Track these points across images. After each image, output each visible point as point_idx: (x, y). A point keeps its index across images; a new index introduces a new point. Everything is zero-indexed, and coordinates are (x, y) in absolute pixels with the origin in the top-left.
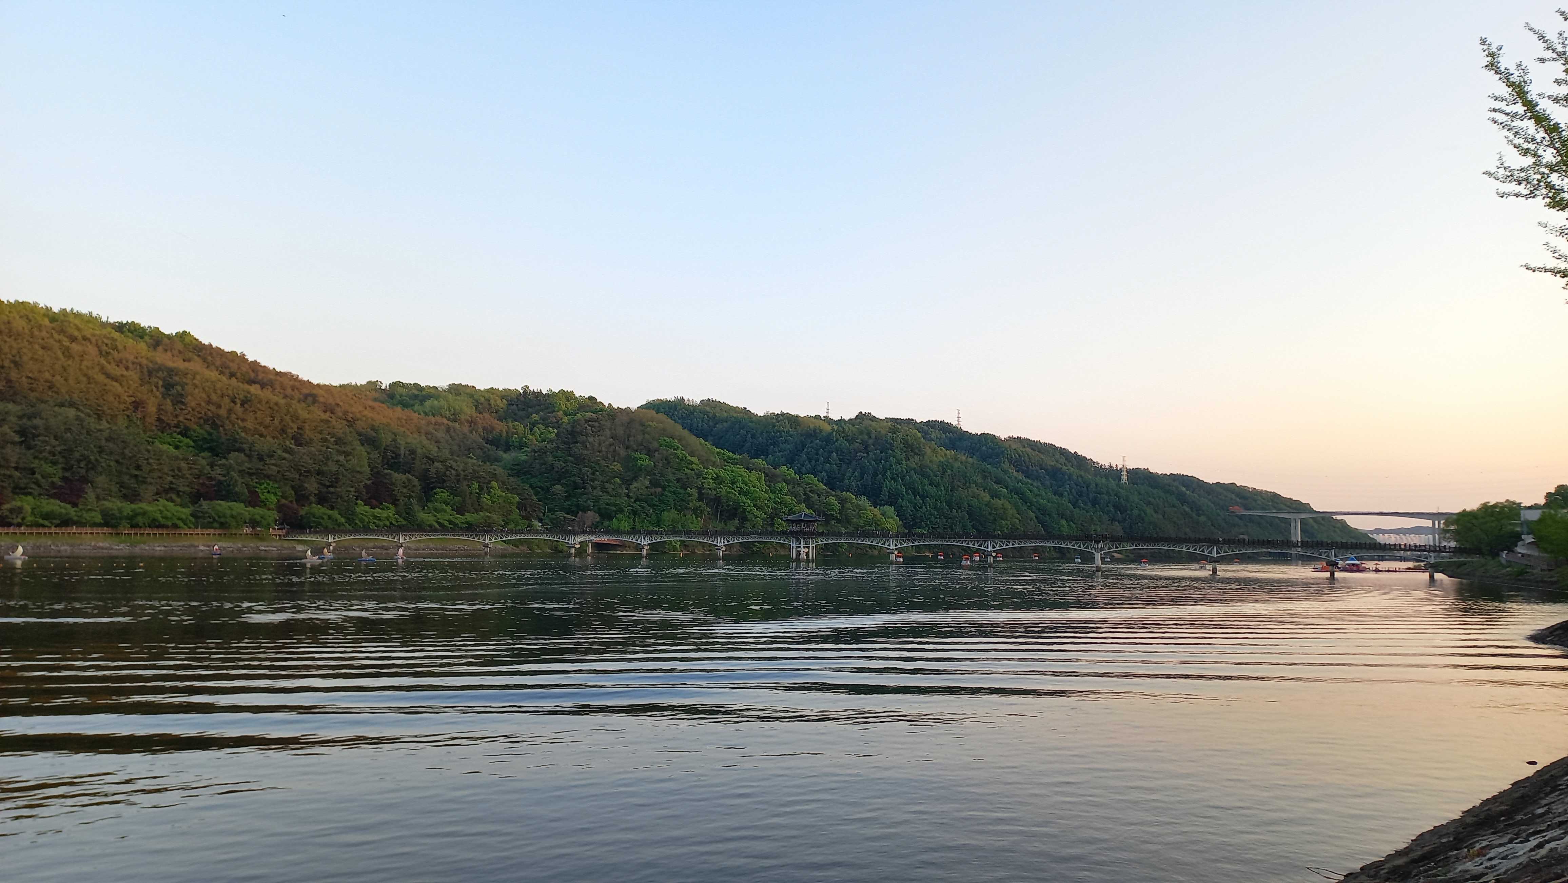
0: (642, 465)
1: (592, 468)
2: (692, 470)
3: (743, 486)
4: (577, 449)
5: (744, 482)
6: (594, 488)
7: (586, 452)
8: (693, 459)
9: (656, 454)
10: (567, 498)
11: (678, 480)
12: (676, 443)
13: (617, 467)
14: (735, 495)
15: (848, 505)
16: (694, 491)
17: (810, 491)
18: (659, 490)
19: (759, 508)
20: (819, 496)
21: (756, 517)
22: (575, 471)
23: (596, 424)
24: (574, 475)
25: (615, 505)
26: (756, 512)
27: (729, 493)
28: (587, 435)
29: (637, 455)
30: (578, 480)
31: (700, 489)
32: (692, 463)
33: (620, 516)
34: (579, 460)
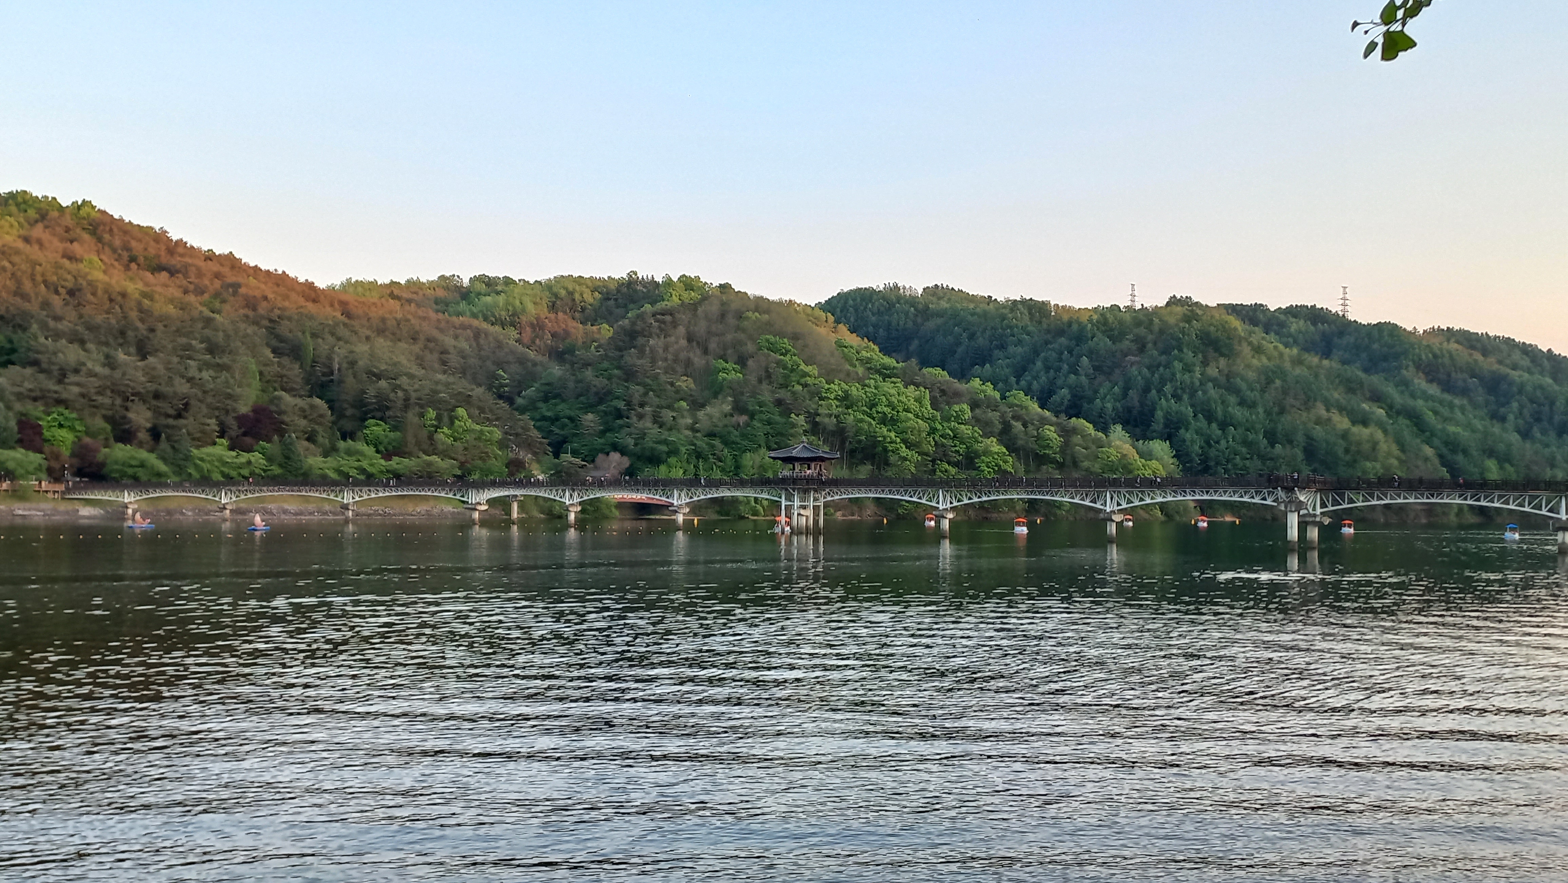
0: (724, 379)
1: (645, 385)
2: (805, 385)
3: (887, 410)
4: (631, 358)
5: (890, 405)
6: (641, 417)
7: (639, 362)
8: (808, 369)
9: (750, 363)
10: (603, 433)
11: (779, 403)
12: (786, 343)
13: (685, 383)
14: (870, 425)
15: (1077, 439)
16: (801, 420)
17: (1013, 418)
18: (743, 419)
19: (909, 445)
20: (1025, 425)
21: (905, 459)
22: (619, 391)
23: (668, 318)
24: (618, 398)
25: (665, 442)
26: (904, 451)
27: (861, 421)
28: (650, 336)
29: (721, 364)
30: (621, 405)
31: (812, 417)
32: (805, 374)
33: (672, 460)
34: (630, 375)
